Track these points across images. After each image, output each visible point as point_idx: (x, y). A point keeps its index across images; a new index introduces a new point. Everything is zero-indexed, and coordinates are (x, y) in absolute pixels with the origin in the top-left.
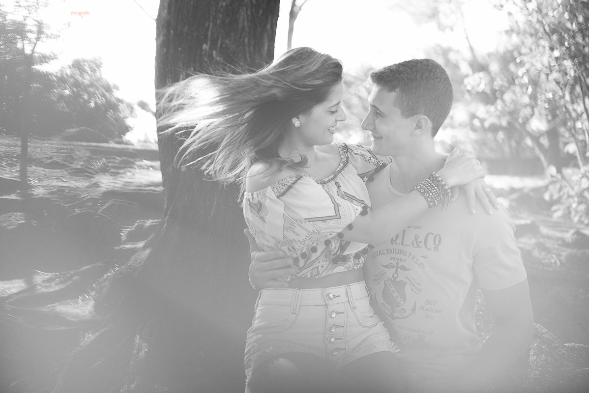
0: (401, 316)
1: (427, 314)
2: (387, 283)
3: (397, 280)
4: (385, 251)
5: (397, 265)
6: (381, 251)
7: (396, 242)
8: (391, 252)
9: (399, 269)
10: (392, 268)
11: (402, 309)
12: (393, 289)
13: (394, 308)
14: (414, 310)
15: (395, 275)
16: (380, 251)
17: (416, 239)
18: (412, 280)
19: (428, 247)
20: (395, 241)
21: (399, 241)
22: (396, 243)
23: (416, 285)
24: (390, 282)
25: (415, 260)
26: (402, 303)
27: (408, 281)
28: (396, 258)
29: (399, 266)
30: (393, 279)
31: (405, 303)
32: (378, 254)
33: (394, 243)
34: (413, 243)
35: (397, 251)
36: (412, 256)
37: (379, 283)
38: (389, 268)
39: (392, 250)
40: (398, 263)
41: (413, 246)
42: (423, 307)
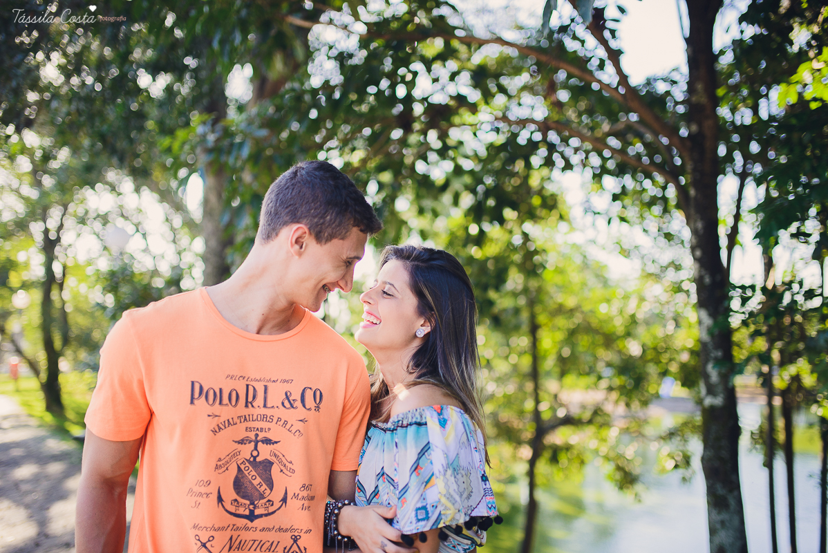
0: (266, 512)
1: (303, 505)
2: (242, 467)
3: (258, 459)
4: (236, 420)
5: (256, 438)
6: (231, 420)
7: (253, 404)
8: (245, 419)
9: (260, 444)
10: (249, 443)
11: (269, 501)
12: (254, 473)
13: (256, 503)
14: (284, 500)
15: (255, 453)
16: (228, 420)
17: (287, 398)
18: (281, 456)
19: (307, 407)
20: (251, 403)
21: (259, 401)
22: (253, 406)
23: (287, 464)
24: (247, 464)
25: (288, 427)
26: (268, 491)
27: (275, 460)
28: (254, 428)
29: (258, 439)
30: (252, 459)
31: (271, 491)
32: (227, 426)
33: (250, 405)
34: (283, 404)
35: (255, 417)
36: (282, 421)
37: (227, 469)
38: (245, 444)
39: (247, 417)
40: (257, 435)
41: (285, 407)
42: (298, 495)
